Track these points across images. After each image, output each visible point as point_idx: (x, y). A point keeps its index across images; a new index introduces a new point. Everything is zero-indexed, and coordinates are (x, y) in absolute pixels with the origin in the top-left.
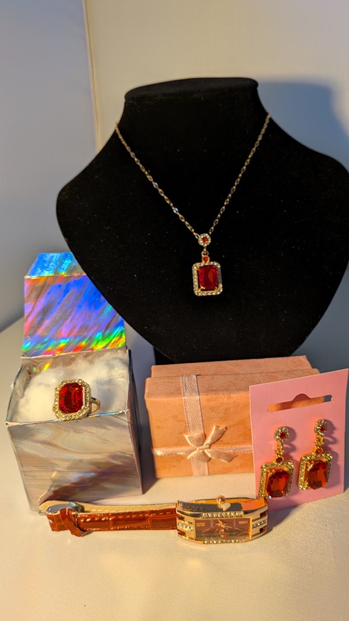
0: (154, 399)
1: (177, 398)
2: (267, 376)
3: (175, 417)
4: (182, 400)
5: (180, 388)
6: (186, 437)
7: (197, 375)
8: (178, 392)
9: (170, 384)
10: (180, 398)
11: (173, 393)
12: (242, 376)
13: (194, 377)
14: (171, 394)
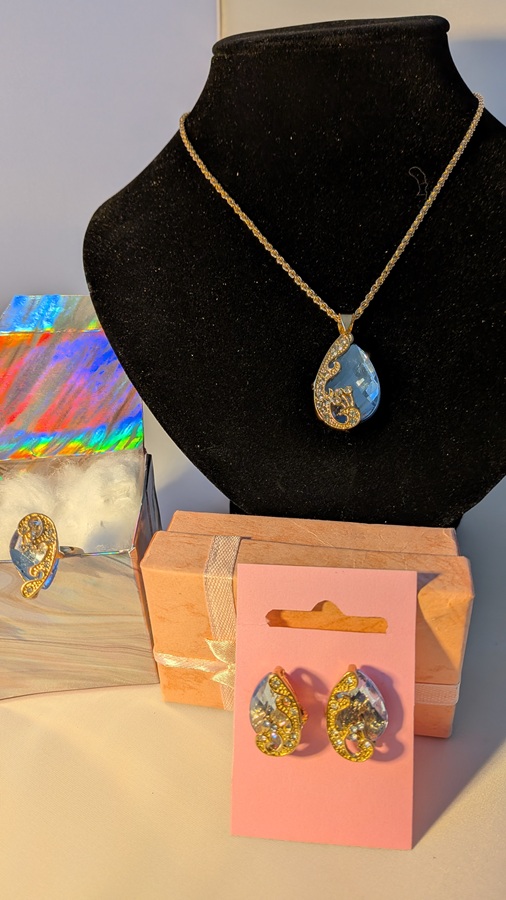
0: (154, 570)
1: (194, 575)
2: (367, 557)
3: (189, 606)
4: (201, 578)
5: (205, 557)
6: (210, 643)
7: (242, 538)
8: (199, 563)
9: (191, 546)
10: (198, 575)
11: (188, 564)
12: (321, 551)
13: (236, 540)
14: (186, 565)
